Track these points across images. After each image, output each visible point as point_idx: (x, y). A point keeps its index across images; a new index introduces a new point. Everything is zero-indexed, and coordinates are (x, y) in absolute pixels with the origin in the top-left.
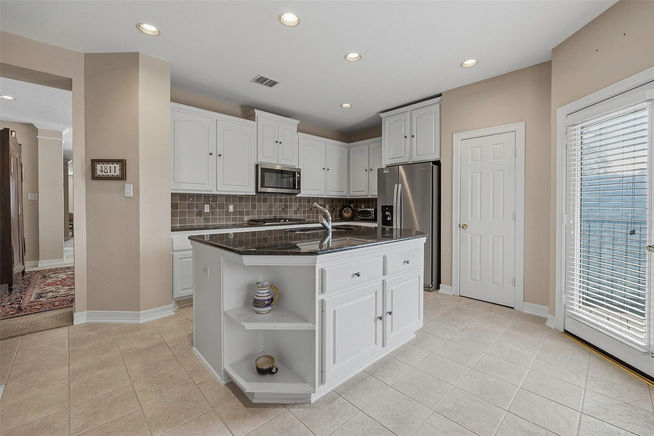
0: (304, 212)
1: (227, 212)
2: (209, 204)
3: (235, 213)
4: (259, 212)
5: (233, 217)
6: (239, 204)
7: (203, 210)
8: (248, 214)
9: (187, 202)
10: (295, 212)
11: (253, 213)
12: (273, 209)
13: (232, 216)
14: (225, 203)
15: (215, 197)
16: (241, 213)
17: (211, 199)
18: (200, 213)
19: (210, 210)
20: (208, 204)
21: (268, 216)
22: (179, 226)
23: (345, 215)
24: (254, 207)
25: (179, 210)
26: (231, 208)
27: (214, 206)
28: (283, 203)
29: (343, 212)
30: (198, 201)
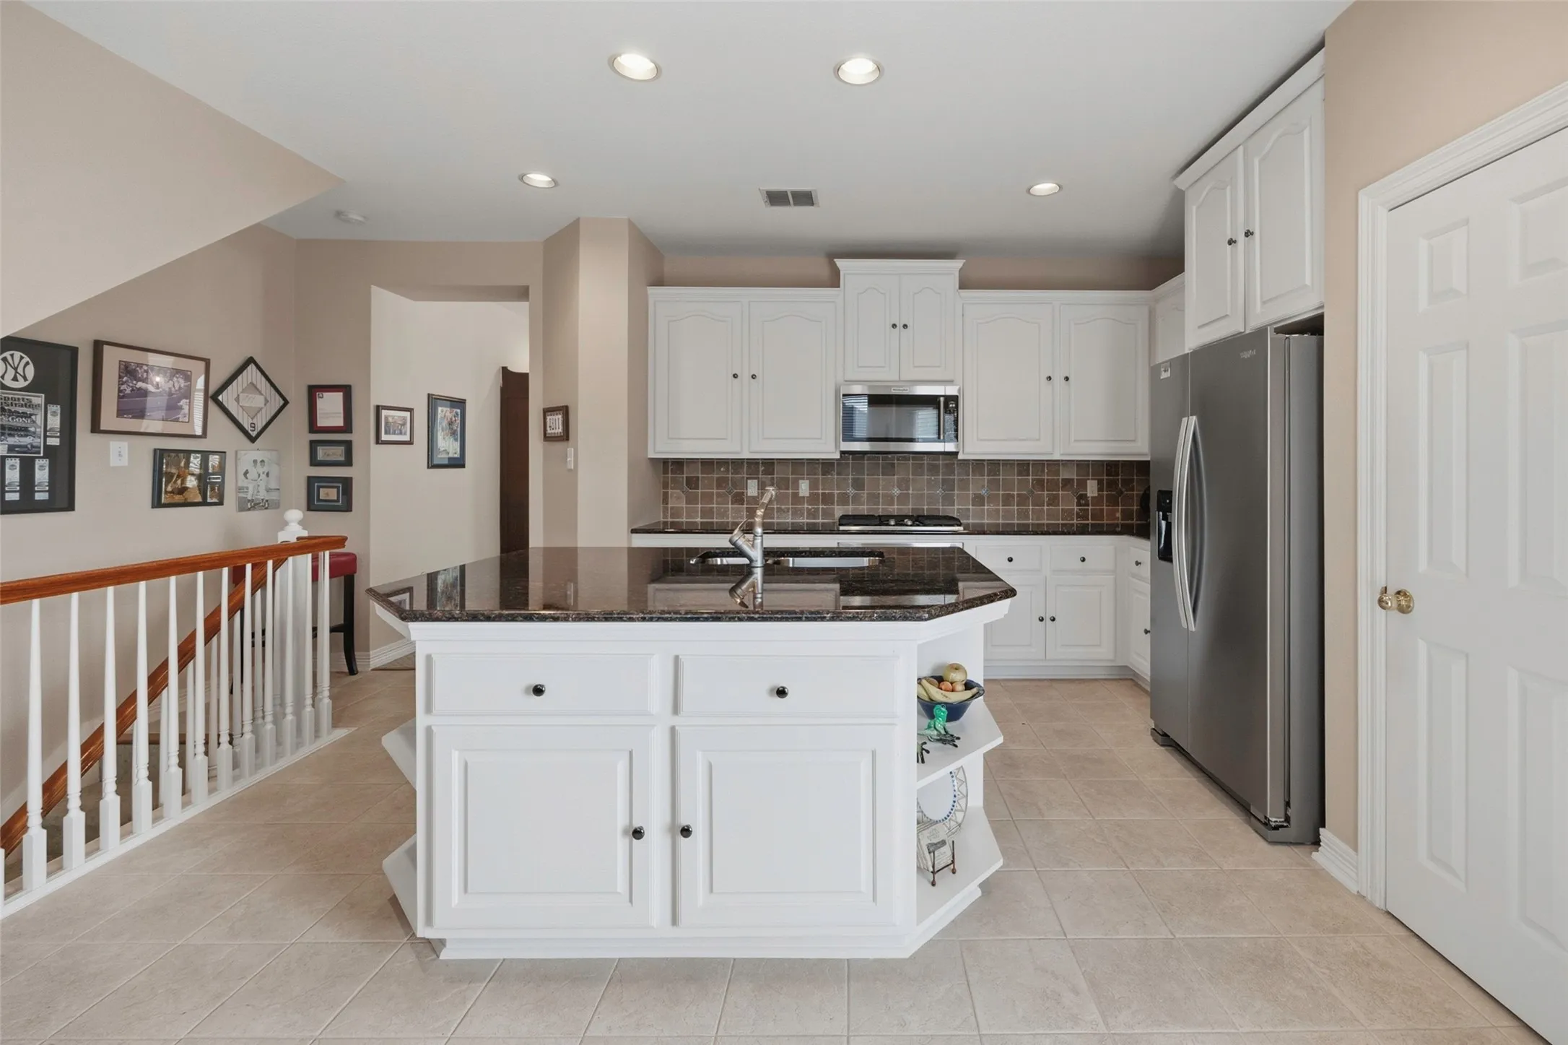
0: (1007, 500)
1: (796, 495)
2: (757, 478)
3: (813, 498)
4: (874, 498)
5: (810, 507)
6: (823, 480)
7: (745, 491)
8: (844, 500)
9: (715, 475)
10: (979, 501)
11: (856, 500)
12: (911, 492)
13: (806, 506)
14: (790, 476)
15: (769, 464)
16: (827, 499)
17: (760, 469)
18: (739, 498)
19: (760, 491)
20: (755, 478)
22: (701, 523)
24: (858, 485)
25: (699, 491)
26: (804, 488)
27: (769, 483)
28: (941, 477)
30: (736, 472)
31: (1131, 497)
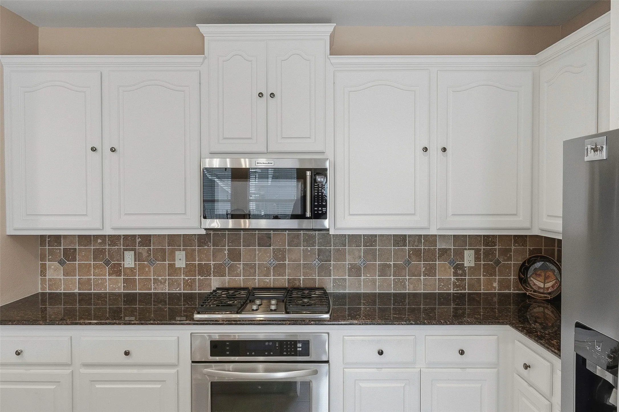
0: (384, 270)
1: (172, 267)
2: (135, 250)
3: (189, 270)
4: (250, 270)
5: (187, 278)
6: (199, 251)
7: (122, 263)
8: (219, 271)
9: (92, 248)
10: (355, 271)
11: (232, 270)
12: (287, 263)
13: (182, 277)
14: (167, 247)
16: (204, 270)
17: (137, 240)
18: (116, 269)
19: (137, 263)
20: (132, 250)
21: (272, 278)
23: (535, 284)
24: (235, 256)
25: (77, 263)
26: (180, 260)
27: (145, 254)
28: (317, 247)
29: (530, 273)
30: (113, 246)
31: (509, 267)
